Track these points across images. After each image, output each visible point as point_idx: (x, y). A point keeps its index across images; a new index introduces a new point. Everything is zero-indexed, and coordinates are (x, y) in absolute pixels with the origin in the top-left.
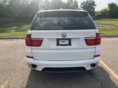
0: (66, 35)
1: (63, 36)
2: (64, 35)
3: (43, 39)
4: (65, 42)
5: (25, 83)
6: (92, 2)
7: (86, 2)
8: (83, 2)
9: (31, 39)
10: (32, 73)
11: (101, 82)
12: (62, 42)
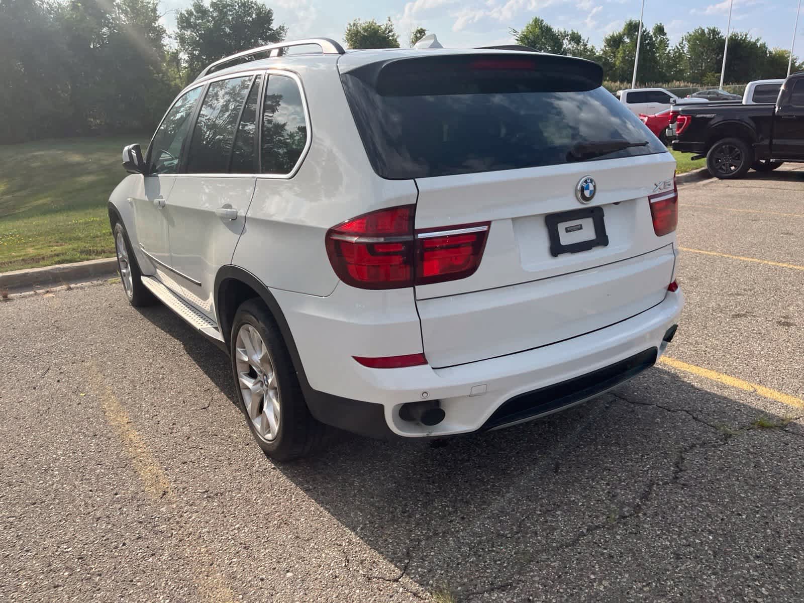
0: (595, 186)
1: (587, 193)
2: (587, 188)
3: (485, 228)
4: (580, 227)
5: (368, 554)
6: (254, 16)
7: (211, 10)
8: (193, 10)
9: (414, 237)
10: (323, 494)
11: (687, 412)
12: (568, 229)
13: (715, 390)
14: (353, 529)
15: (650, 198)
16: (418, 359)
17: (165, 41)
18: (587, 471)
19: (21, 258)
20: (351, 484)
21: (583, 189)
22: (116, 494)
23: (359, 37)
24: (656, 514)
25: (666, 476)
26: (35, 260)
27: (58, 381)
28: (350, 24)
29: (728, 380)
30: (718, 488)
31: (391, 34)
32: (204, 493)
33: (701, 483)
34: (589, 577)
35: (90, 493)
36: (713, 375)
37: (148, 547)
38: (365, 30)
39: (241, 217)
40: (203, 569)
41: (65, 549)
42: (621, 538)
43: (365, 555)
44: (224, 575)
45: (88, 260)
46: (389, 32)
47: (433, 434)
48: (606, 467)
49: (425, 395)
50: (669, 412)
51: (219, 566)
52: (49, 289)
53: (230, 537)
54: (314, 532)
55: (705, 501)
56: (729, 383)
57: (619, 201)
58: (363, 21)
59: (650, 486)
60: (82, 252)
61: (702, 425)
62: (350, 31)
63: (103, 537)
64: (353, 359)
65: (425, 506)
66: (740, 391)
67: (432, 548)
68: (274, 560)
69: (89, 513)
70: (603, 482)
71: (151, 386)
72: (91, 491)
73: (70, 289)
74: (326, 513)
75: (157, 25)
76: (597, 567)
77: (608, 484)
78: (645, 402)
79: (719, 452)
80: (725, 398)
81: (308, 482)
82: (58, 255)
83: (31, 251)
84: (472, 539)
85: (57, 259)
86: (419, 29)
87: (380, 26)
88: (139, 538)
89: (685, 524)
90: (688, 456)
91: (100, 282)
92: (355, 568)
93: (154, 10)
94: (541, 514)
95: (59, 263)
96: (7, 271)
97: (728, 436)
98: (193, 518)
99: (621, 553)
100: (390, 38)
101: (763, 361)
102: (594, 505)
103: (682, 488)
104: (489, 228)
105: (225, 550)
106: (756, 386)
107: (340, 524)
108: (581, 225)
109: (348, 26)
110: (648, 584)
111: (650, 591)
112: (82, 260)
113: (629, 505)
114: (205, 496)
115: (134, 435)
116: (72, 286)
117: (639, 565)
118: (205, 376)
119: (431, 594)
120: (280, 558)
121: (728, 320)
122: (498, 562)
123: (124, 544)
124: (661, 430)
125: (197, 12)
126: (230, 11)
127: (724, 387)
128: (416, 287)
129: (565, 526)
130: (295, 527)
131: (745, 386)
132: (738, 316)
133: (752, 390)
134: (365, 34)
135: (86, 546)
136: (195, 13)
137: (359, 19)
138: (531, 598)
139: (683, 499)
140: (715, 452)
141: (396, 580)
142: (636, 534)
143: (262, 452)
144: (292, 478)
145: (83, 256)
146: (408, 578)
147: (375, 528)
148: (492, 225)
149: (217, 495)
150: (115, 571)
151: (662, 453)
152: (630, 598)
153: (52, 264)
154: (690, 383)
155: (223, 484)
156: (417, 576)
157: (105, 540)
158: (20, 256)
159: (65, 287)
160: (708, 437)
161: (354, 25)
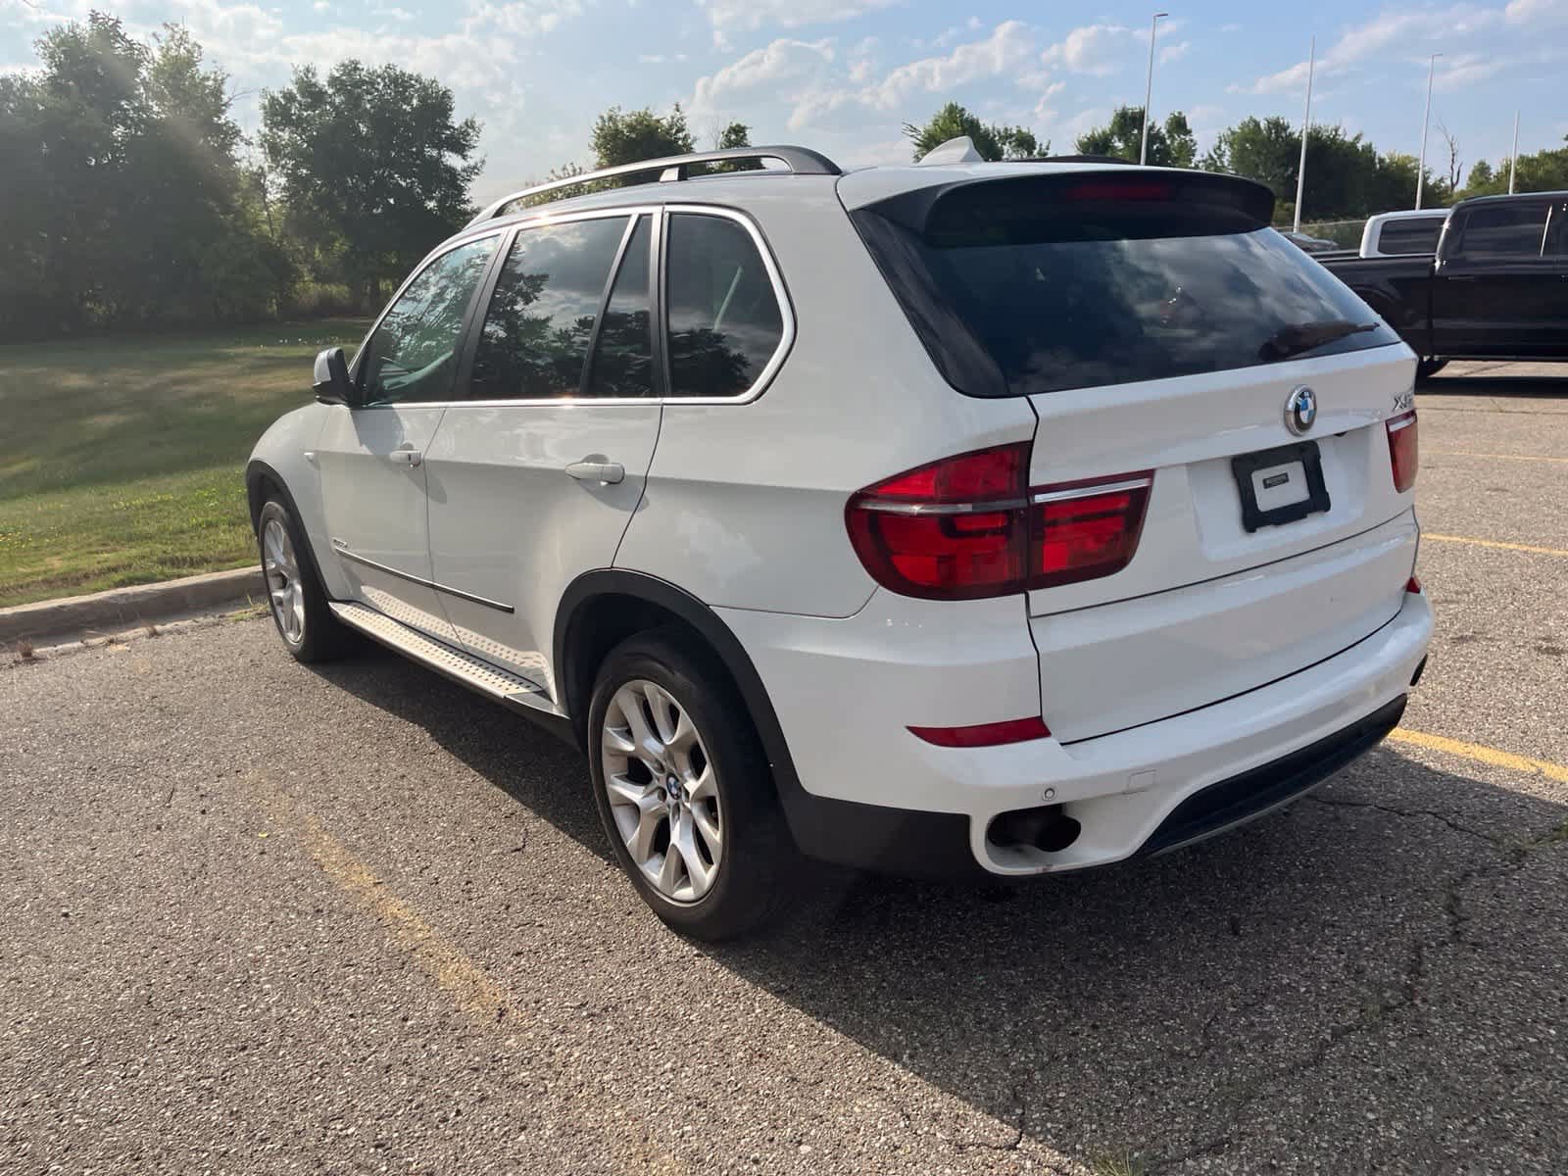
0: (1315, 404)
1: (1303, 417)
2: (1305, 408)
3: (1143, 483)
4: (1284, 479)
5: (941, 1102)
6: (415, 102)
7: (330, 91)
8: (295, 91)
9: (1028, 501)
10: (812, 997)
11: (1435, 814)
12: (1268, 482)
13: (1469, 774)
14: (896, 1058)
15: (1388, 423)
16: (1032, 729)
17: (239, 151)
18: (1293, 930)
19: (40, 578)
20: (860, 976)
21: (1298, 409)
22: (405, 1020)
23: (619, 142)
24: (1444, 1000)
25: (1439, 929)
26: (72, 581)
27: (203, 812)
28: (602, 118)
29: (1488, 755)
30: (1535, 945)
31: (681, 135)
32: (579, 1007)
33: (1502, 938)
34: (1364, 1118)
35: (352, 1020)
36: (1455, 747)
37: (507, 1115)
38: (631, 128)
39: (633, 478)
40: (633, 1150)
41: (341, 1130)
42: (1397, 1044)
43: (936, 1105)
44: (678, 1158)
45: (179, 576)
46: (678, 132)
47: (1055, 868)
48: (1325, 921)
49: (1050, 794)
50: (1403, 818)
51: (661, 1140)
52: (111, 637)
53: (662, 1087)
54: (821, 1069)
55: (1520, 970)
56: (1489, 761)
57: (1343, 430)
58: (628, 110)
59: (1418, 950)
60: (163, 562)
61: (1468, 838)
62: (602, 129)
63: (411, 1101)
64: (909, 733)
65: (1014, 1007)
66: (1514, 774)
67: (1057, 1084)
68: (766, 1124)
69: (364, 1059)
70: (1329, 948)
71: (395, 813)
72: (352, 1016)
73: (154, 634)
74: (830, 1031)
75: (222, 121)
76: (1372, 1098)
77: (1339, 952)
78: (1352, 801)
79: (1514, 883)
80: (1493, 787)
81: (775, 978)
82: (115, 570)
83: (57, 564)
84: (1127, 1063)
85: (117, 577)
86: (734, 125)
87: (658, 121)
88: (482, 1100)
89: (1500, 1011)
90: (1462, 892)
91: (211, 619)
92: (926, 1129)
93: (217, 93)
94: (1237, 1012)
95: (123, 584)
96: (20, 604)
97: (1520, 854)
98: (577, 1054)
99: (1407, 1071)
100: (680, 142)
101: (1535, 718)
102: (1328, 990)
103: (1475, 951)
104: (1152, 481)
105: (662, 1112)
106: (1538, 763)
107: (867, 1051)
108: (1286, 475)
109: (599, 121)
110: (1474, 1121)
111: (1479, 1132)
112: (168, 578)
113: (1391, 986)
114: (585, 1014)
115: (395, 907)
116: (158, 628)
117: (1445, 1089)
118: (495, 789)
119: (1088, 1167)
120: (776, 1120)
121: (1446, 647)
122: (1191, 1103)
123: (458, 1113)
124: (1399, 850)
125: (303, 96)
126: (368, 93)
127: (1483, 767)
128: (1031, 593)
129: (1290, 1030)
130: (782, 1060)
131: (1519, 763)
132: (1462, 639)
133: (1534, 770)
134: (634, 136)
135: (382, 1122)
136: (299, 98)
137: (619, 108)
138: (1274, 1162)
139: (1483, 970)
140: (1507, 884)
141: (1013, 1147)
142: (1420, 1036)
143: (664, 926)
144: (741, 970)
145: (167, 570)
146: (1033, 1141)
147: (936, 1054)
148: (1157, 477)
149: (606, 1010)
150: (459, 1164)
151: (1417, 891)
152: (1449, 1147)
153: (109, 588)
154: (1421, 764)
155: (611, 990)
156: (1049, 1137)
157: (417, 1108)
158: (39, 574)
159: (142, 631)
160: (1488, 857)
161: (610, 118)
